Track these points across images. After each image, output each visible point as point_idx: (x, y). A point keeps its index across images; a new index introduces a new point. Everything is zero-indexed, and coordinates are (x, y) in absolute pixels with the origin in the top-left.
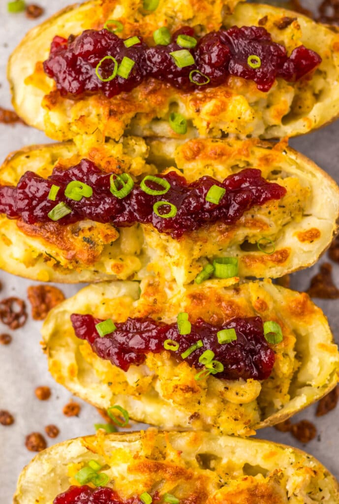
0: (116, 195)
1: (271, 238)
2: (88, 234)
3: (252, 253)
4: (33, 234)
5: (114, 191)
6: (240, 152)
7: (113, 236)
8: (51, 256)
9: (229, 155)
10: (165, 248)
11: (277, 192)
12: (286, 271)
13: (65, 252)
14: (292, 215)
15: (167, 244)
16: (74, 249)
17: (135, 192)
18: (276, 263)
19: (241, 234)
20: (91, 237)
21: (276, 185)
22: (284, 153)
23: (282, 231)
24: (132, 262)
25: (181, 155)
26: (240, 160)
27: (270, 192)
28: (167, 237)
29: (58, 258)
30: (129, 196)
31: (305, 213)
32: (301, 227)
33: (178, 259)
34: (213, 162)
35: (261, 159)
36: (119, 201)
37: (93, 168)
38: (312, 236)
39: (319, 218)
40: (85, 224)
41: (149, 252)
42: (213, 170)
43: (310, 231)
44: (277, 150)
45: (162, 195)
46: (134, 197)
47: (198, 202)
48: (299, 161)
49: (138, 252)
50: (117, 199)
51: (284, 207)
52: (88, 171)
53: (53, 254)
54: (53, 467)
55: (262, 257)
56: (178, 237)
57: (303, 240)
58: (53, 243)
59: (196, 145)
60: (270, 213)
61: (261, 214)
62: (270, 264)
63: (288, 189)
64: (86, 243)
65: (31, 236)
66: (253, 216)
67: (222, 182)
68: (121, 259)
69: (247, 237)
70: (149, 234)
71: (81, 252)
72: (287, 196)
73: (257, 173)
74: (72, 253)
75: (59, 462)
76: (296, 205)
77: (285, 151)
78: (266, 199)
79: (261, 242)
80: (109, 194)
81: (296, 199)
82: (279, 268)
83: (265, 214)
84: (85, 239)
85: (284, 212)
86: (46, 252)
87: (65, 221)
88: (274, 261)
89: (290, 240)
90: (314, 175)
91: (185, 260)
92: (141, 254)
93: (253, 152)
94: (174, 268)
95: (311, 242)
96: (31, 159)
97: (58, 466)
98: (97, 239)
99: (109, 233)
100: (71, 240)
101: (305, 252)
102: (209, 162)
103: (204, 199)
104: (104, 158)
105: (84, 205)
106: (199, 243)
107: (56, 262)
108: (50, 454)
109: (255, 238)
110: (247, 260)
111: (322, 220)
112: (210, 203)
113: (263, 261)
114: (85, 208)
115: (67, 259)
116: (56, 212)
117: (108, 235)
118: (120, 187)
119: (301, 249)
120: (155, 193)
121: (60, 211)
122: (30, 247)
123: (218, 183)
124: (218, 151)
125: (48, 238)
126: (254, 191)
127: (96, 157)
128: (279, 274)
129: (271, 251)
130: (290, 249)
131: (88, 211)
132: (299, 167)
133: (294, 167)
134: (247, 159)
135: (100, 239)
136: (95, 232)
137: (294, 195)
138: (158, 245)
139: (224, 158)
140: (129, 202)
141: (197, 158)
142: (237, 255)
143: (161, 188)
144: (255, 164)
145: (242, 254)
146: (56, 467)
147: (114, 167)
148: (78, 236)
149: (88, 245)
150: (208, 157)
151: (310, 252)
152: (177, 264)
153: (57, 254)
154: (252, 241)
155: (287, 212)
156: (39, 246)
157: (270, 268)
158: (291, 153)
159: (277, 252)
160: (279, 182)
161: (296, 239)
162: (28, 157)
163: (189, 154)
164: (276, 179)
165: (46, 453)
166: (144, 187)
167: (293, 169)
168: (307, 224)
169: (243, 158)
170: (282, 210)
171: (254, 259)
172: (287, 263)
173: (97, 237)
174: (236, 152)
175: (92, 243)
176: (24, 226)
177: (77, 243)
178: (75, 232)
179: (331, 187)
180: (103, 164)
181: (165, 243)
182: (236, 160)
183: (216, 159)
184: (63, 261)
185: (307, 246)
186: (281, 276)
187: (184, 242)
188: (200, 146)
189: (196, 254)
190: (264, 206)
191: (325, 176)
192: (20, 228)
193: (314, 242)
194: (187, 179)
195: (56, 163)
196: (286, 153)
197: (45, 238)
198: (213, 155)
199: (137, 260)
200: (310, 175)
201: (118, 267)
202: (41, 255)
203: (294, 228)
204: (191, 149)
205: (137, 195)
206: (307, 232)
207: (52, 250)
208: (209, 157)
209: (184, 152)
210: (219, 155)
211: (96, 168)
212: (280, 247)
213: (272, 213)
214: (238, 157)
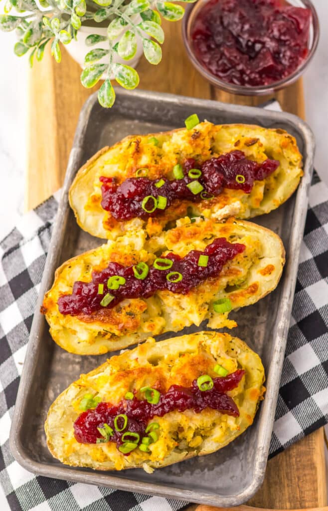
0: (139, 278)
1: (242, 279)
2: (128, 310)
3: (234, 292)
4: (92, 320)
5: (138, 276)
6: (206, 229)
7: (145, 306)
8: (107, 332)
9: (200, 233)
10: (178, 304)
11: (240, 248)
12: (259, 298)
13: (116, 326)
14: (253, 260)
15: (180, 301)
16: (122, 323)
17: (152, 271)
18: (251, 293)
19: (224, 281)
20: (131, 311)
21: (238, 244)
22: (234, 224)
23: (249, 273)
24: (159, 320)
25: (169, 241)
26: (207, 234)
27: (236, 249)
28: (180, 296)
29: (112, 332)
30: (149, 275)
31: (260, 257)
32: (260, 267)
33: (191, 308)
34: (191, 240)
35: (220, 231)
36: (143, 281)
37: (119, 266)
38: (269, 270)
39: (271, 258)
40: (124, 304)
41: (168, 310)
42: (193, 245)
43: (267, 267)
44: (229, 222)
45: (169, 269)
46: (152, 275)
47: (193, 268)
48: (246, 226)
49: (160, 313)
50: (141, 280)
51: (247, 257)
52: (116, 269)
53: (109, 330)
54: (63, 411)
55: (242, 293)
56: (187, 293)
57: (264, 274)
58: (108, 322)
59: (177, 232)
60: (239, 263)
61: (233, 265)
62: (248, 295)
63: (246, 244)
64: (128, 316)
65: (91, 322)
66: (228, 268)
67: (203, 251)
68: (151, 321)
69: (228, 282)
70: (166, 298)
71: (127, 322)
72: (247, 249)
73: (223, 240)
74: (121, 325)
75: (65, 406)
76: (254, 253)
77: (235, 222)
78: (234, 255)
79: (238, 283)
80: (135, 279)
81: (253, 249)
82: (254, 296)
83: (236, 265)
84: (127, 314)
85: (248, 260)
86: (104, 330)
87: (112, 305)
88: (249, 293)
89: (256, 277)
90: (258, 232)
91: (195, 308)
92: (162, 314)
93: (214, 227)
94: (190, 315)
95: (270, 274)
96: (72, 267)
97: (66, 409)
98: (135, 311)
99: (142, 305)
100: (118, 316)
101: (267, 282)
102: (188, 241)
103: (197, 265)
104: (121, 256)
105: (122, 290)
106: (200, 294)
107: (111, 335)
108: (57, 404)
109: (233, 282)
110: (232, 297)
111: (273, 259)
112: (201, 267)
113: (242, 295)
114: (123, 292)
115: (118, 330)
116: (105, 301)
117: (141, 306)
118: (140, 272)
119: (265, 281)
120: (164, 268)
121: (108, 299)
122: (91, 330)
123: (202, 253)
124: (193, 232)
125: (103, 320)
126: (226, 251)
127: (116, 258)
128: (255, 300)
129: (246, 287)
130: (258, 282)
131: (125, 293)
132: (247, 230)
133: (244, 230)
134: (211, 233)
135: (137, 310)
136: (133, 307)
137: (251, 247)
138: (174, 303)
139: (197, 235)
140: (149, 279)
141: (179, 240)
142: (225, 296)
143: (168, 265)
144: (219, 235)
145: (227, 295)
146: (65, 410)
147: (130, 260)
148: (121, 313)
149: (131, 317)
150: (186, 238)
151: (271, 280)
152: (191, 312)
153: (111, 329)
154: (232, 284)
155: (249, 259)
156: (97, 327)
157: (248, 298)
158: (240, 222)
159: (250, 287)
160: (239, 241)
161: (259, 275)
162: (70, 267)
163: (174, 239)
164: (236, 240)
165: (55, 405)
166: (156, 266)
167: (243, 232)
168: (264, 264)
169: (210, 233)
170: (246, 259)
171: (236, 295)
172: (258, 292)
173: (135, 310)
174: (204, 230)
175: (132, 315)
176: (84, 318)
177: (122, 317)
178: (119, 311)
179: (271, 236)
180: (122, 261)
181: (178, 300)
182: (205, 235)
183: (192, 237)
184: (117, 333)
185: (268, 278)
186: (257, 301)
187: (191, 296)
188: (180, 232)
189: (201, 302)
190: (234, 260)
191: (265, 230)
192: (81, 320)
193: (272, 273)
194: (180, 255)
195: (91, 270)
196: (236, 223)
197: (101, 321)
198: (190, 236)
199: (162, 318)
200: (255, 233)
201: (152, 327)
202: (99, 333)
203: (256, 268)
204: (174, 236)
205: (154, 272)
206: (266, 268)
207: (107, 327)
208: (188, 238)
209: (170, 239)
210: (193, 234)
211: (120, 265)
212: (251, 283)
213: (240, 263)
214: (206, 233)
